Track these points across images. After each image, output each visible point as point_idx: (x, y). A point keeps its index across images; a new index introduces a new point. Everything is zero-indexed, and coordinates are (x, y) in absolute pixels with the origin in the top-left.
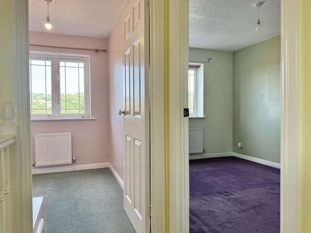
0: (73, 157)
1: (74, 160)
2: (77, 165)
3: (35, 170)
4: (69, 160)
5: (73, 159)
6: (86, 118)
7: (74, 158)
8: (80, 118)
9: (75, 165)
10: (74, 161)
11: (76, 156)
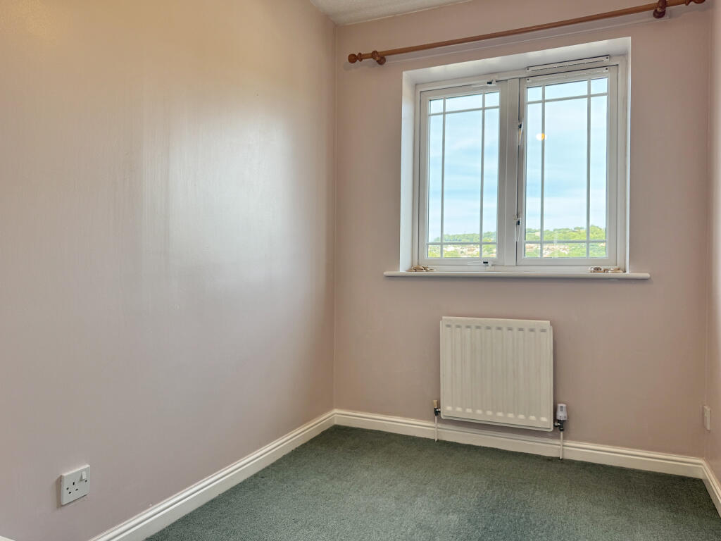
0: (559, 409)
1: (559, 421)
2: (572, 439)
3: (439, 426)
4: (544, 419)
5: (558, 418)
6: (610, 274)
7: (561, 415)
8: (586, 271)
9: (565, 438)
10: (560, 426)
11: (567, 408)
